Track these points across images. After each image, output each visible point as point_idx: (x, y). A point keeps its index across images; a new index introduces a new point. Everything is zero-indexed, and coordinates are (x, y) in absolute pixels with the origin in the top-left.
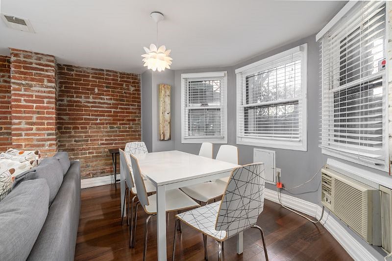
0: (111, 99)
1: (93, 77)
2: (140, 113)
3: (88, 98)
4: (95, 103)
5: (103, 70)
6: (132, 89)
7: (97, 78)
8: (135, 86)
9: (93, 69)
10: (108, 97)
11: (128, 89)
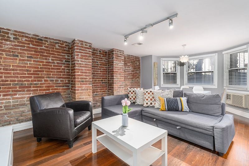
0: (132, 68)
1: (127, 58)
2: (140, 74)
3: (126, 67)
4: (128, 69)
5: (130, 55)
6: (138, 63)
7: (128, 59)
8: (139, 62)
9: (127, 55)
10: (131, 67)
11: (137, 64)
